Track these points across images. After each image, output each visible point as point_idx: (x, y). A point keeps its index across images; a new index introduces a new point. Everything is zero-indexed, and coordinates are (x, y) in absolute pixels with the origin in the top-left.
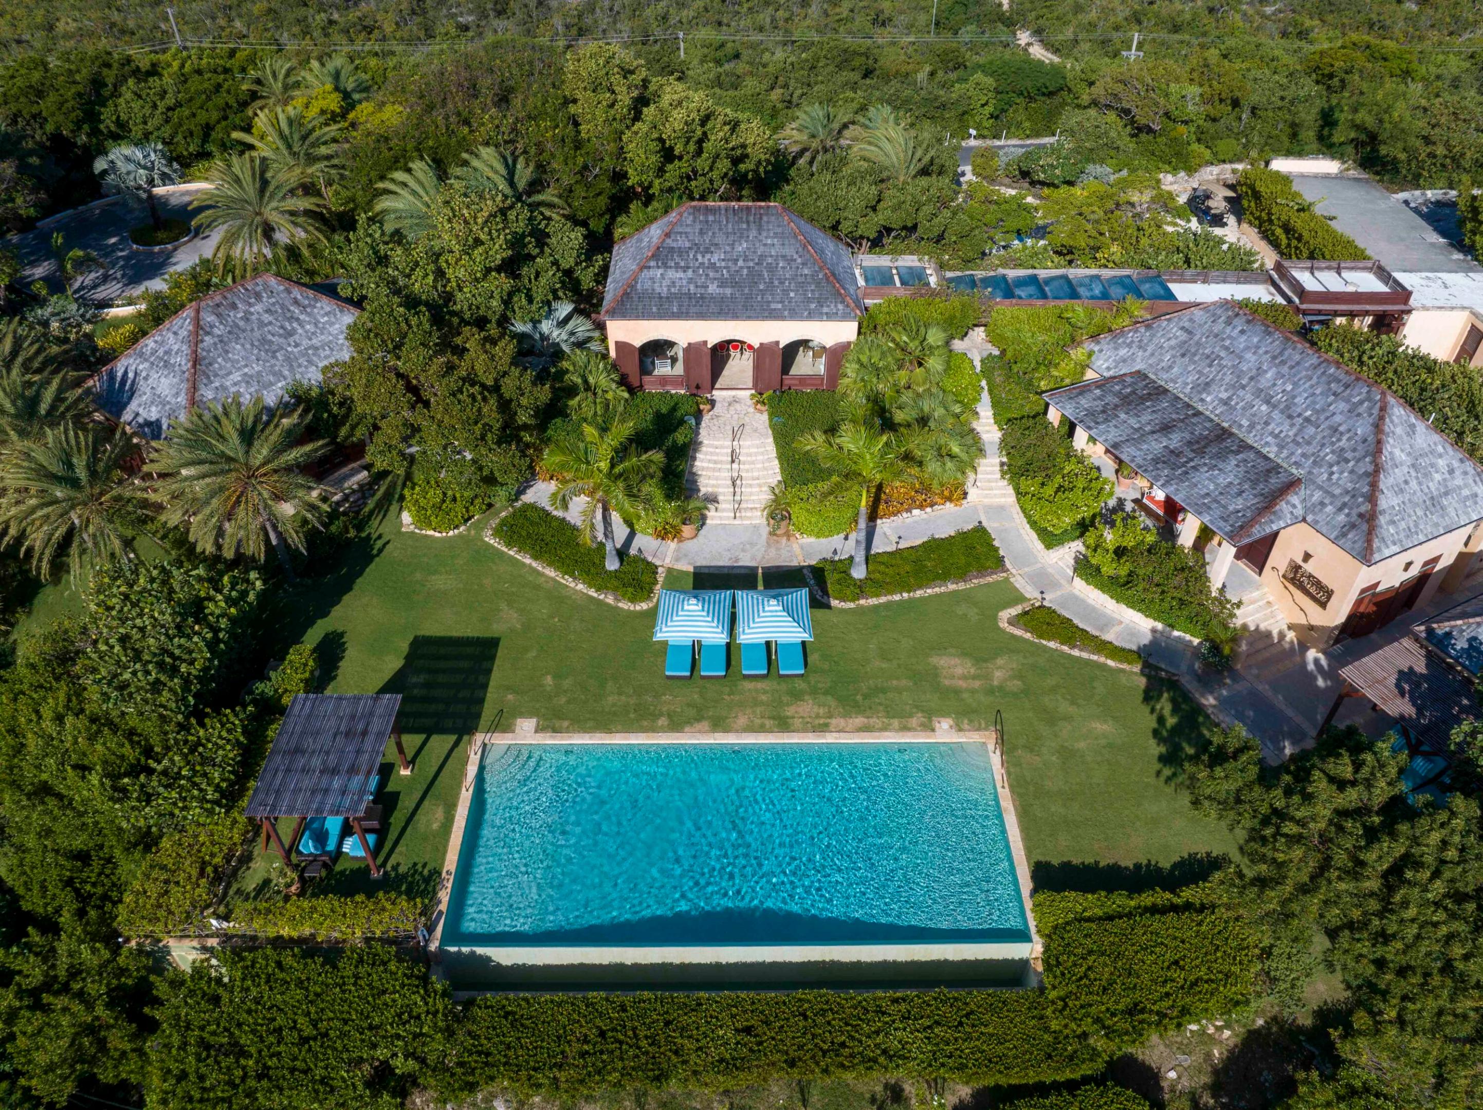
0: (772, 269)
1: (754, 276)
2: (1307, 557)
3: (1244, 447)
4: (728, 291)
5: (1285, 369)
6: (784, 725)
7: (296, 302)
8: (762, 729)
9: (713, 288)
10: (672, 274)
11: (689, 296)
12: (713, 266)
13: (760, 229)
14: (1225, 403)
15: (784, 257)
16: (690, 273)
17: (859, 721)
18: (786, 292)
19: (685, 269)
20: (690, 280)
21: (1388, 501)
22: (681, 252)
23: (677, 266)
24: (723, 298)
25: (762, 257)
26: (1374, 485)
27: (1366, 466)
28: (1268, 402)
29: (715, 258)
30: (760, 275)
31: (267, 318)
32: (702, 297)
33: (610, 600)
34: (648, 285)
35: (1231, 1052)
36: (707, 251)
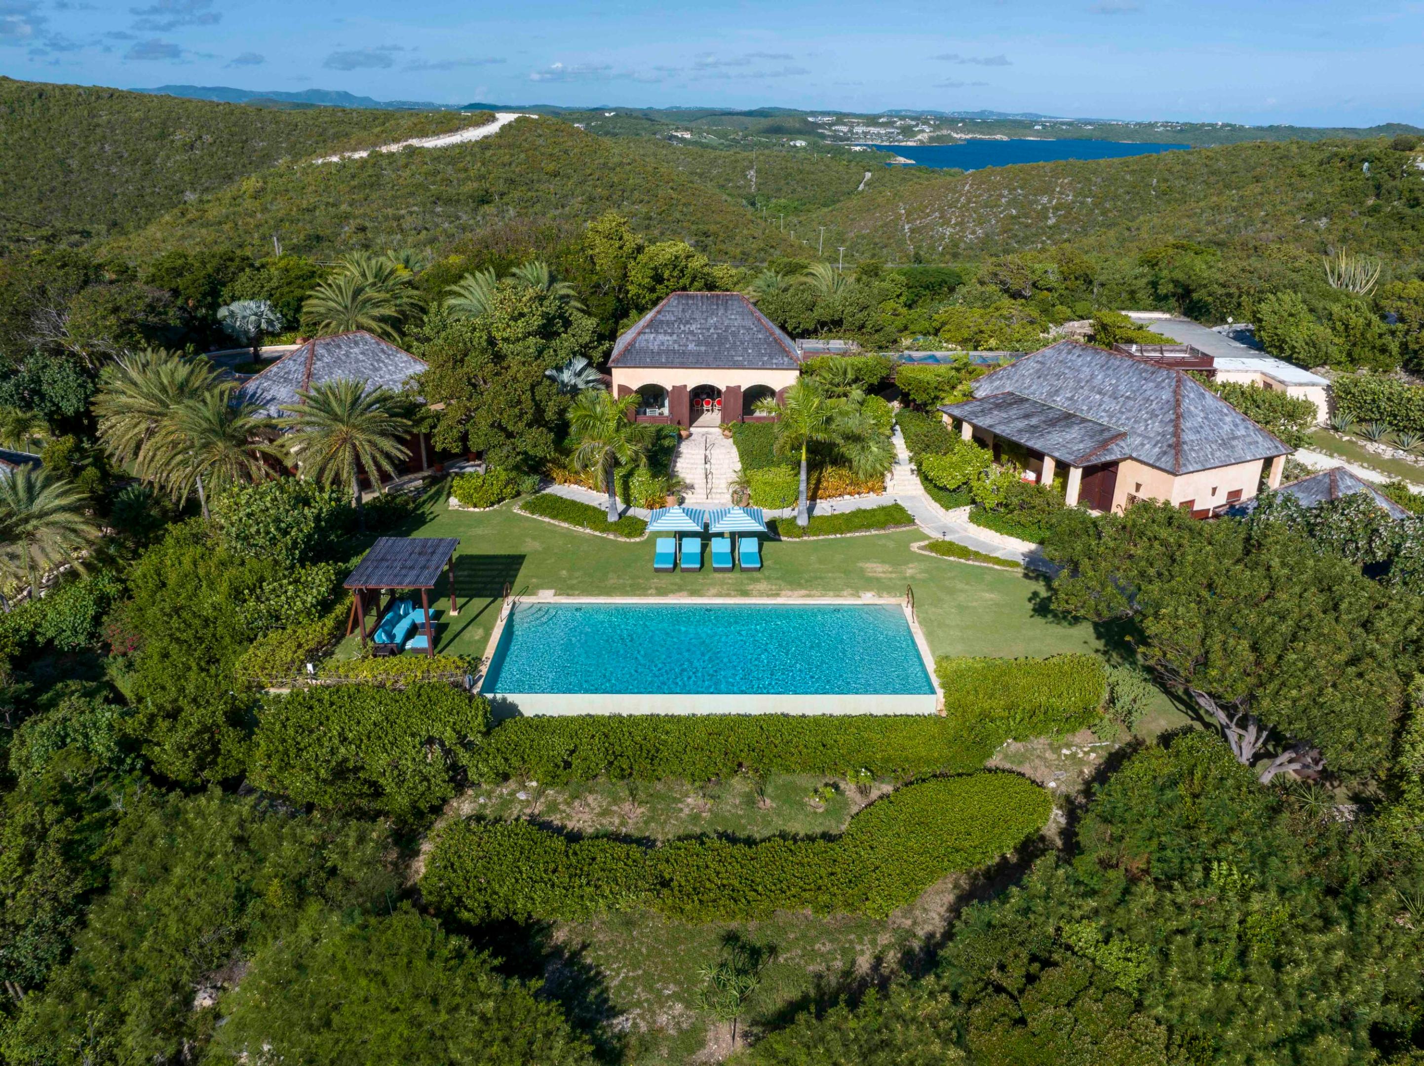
0: (734, 334)
1: (722, 339)
2: (1138, 487)
3: (1084, 420)
4: (703, 349)
5: (1110, 372)
6: (745, 594)
7: (383, 351)
8: (728, 595)
9: (691, 347)
10: (661, 337)
11: (674, 351)
12: (692, 332)
13: (726, 310)
14: (1071, 399)
15: (744, 327)
16: (675, 337)
17: (803, 592)
18: (746, 349)
19: (671, 334)
20: (675, 342)
21: (1188, 436)
22: (668, 323)
23: (665, 333)
24: (698, 354)
25: (728, 327)
26: (1176, 426)
27: (1171, 416)
28: (1100, 393)
29: (693, 327)
30: (727, 339)
31: (361, 357)
32: (684, 353)
33: (611, 537)
34: (644, 344)
35: (1098, 769)
36: (688, 322)
